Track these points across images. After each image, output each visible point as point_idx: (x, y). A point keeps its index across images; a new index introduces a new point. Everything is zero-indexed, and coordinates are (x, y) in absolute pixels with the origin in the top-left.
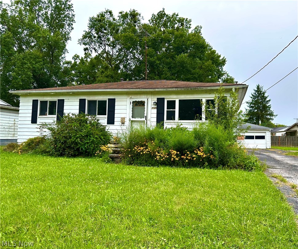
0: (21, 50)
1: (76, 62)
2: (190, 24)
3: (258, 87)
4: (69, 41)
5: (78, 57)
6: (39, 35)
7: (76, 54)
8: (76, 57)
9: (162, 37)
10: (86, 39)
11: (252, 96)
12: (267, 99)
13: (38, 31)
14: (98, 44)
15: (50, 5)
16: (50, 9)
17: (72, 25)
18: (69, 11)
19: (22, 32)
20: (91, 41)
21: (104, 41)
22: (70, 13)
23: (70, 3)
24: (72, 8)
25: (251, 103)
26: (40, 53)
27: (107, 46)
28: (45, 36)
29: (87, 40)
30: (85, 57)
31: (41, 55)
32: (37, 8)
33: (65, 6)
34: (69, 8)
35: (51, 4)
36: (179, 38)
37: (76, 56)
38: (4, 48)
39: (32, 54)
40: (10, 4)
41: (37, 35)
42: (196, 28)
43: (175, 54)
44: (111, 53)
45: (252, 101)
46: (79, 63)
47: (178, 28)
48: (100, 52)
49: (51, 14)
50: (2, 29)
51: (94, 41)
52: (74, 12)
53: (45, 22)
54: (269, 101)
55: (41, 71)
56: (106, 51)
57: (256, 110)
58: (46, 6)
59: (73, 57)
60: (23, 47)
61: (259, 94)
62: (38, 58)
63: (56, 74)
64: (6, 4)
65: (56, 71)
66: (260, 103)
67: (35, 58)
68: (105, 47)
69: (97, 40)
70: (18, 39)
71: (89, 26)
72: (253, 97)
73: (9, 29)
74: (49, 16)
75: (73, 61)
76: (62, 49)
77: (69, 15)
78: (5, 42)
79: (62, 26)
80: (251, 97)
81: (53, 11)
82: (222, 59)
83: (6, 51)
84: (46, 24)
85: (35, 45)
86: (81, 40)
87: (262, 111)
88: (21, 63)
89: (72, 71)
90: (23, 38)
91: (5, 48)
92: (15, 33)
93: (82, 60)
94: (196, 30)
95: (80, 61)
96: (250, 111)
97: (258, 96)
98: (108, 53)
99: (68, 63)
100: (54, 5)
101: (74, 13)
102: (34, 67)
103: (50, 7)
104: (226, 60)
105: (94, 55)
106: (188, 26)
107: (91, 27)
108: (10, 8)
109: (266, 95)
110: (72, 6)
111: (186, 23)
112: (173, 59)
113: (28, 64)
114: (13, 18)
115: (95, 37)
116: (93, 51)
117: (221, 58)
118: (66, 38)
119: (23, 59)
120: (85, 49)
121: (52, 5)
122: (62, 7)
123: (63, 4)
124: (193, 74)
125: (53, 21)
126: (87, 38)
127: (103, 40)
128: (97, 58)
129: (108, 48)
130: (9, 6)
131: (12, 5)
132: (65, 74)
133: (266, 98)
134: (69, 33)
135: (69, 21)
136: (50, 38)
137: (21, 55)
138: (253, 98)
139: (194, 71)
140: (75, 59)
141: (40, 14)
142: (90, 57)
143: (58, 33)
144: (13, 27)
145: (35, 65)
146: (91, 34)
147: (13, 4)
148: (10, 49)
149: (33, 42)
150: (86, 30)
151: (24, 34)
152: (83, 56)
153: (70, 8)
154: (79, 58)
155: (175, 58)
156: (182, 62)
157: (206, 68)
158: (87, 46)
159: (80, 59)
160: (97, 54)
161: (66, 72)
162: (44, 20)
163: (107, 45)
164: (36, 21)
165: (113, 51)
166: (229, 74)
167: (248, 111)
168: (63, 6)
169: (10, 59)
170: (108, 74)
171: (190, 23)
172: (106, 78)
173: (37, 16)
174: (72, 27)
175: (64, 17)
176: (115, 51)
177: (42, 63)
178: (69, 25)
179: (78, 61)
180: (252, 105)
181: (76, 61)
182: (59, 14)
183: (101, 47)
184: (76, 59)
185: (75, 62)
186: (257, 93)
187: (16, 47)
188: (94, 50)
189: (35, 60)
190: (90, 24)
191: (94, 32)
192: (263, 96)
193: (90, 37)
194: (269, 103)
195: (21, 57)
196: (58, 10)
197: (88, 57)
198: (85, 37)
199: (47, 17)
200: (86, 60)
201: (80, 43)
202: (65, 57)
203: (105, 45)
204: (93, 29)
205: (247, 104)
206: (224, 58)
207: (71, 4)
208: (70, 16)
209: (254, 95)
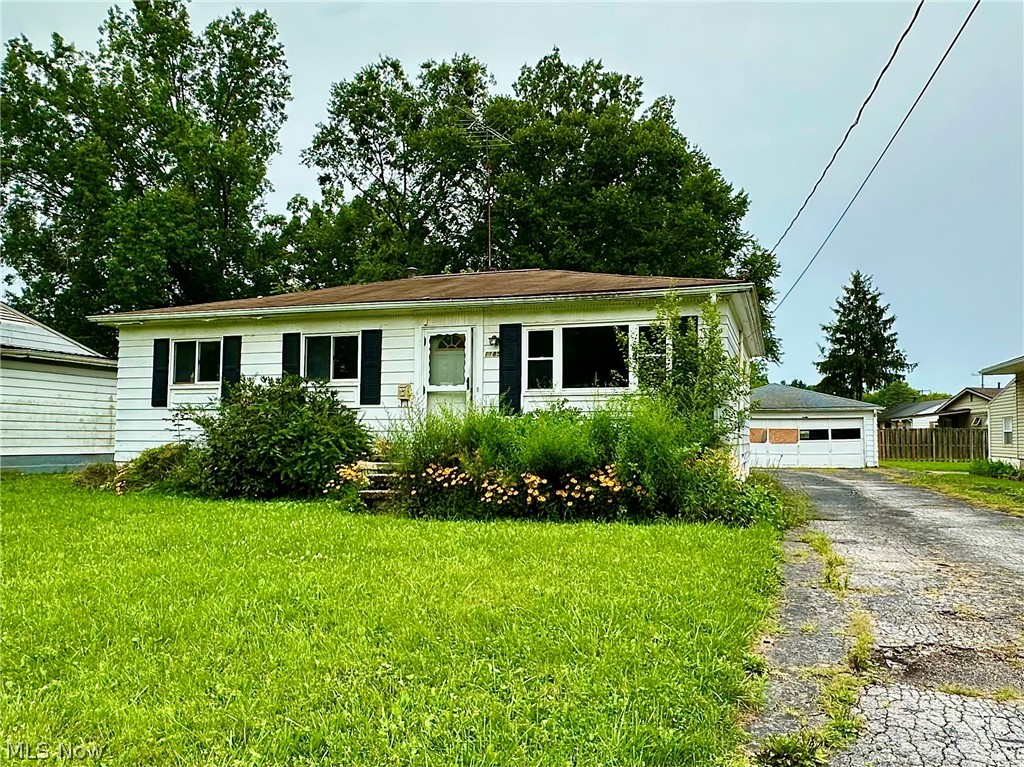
0: (133, 188)
1: (299, 219)
2: (640, 93)
3: (857, 280)
4: (273, 156)
5: (304, 202)
6: (185, 143)
7: (298, 195)
8: (298, 203)
10: (324, 147)
11: (837, 307)
12: (885, 317)
13: (182, 130)
14: (360, 163)
15: (216, 50)
16: (217, 63)
17: (283, 106)
18: (272, 65)
19: (136, 135)
20: (340, 153)
21: (380, 153)
22: (277, 72)
23: (274, 43)
24: (282, 58)
25: (837, 329)
26: (190, 195)
27: (387, 168)
28: (200, 143)
29: (328, 151)
30: (326, 202)
31: (192, 202)
32: (177, 61)
33: (259, 53)
34: (271, 57)
35: (218, 47)
36: (603, 138)
37: (299, 199)
38: (82, 185)
39: (166, 198)
40: (97, 54)
41: (178, 141)
42: (657, 104)
43: (592, 185)
44: (401, 189)
45: (840, 321)
46: (309, 221)
47: (602, 105)
48: (366, 186)
49: (221, 78)
50: (74, 129)
51: (349, 154)
52: (287, 67)
53: (201, 102)
54: (892, 320)
55: (193, 250)
56: (386, 181)
57: (852, 352)
58: (203, 54)
59: (289, 204)
60: (140, 179)
61: (860, 302)
62: (182, 212)
63: (238, 257)
64: (84, 54)
65: (238, 246)
66: (863, 328)
67: (174, 213)
68: (382, 170)
69: (358, 150)
70: (124, 156)
71: (332, 109)
72: (842, 310)
73: (97, 129)
74: (215, 83)
75: (289, 217)
76: (254, 180)
77: (274, 77)
78: (84, 168)
79: (254, 112)
80: (837, 312)
81: (224, 69)
82: (737, 197)
83: (87, 193)
84: (206, 106)
85: (174, 172)
86: (308, 151)
87: (869, 353)
88: (132, 229)
89: (286, 246)
90: (137, 151)
91: (86, 185)
92: (114, 138)
93: (316, 211)
94: (659, 110)
95: (309, 215)
96: (833, 354)
97: (858, 307)
98: (391, 188)
99: (275, 221)
100: (227, 50)
101: (287, 73)
102: (171, 239)
103: (217, 55)
104: (748, 201)
105: (350, 194)
106: (633, 97)
107: (338, 112)
108: (98, 64)
109: (880, 304)
110: (282, 49)
111: (627, 90)
112: (584, 200)
113: (152, 230)
114: (108, 93)
115: (350, 142)
116: (347, 184)
117: (733, 194)
118: (265, 146)
119: (139, 216)
120: (323, 180)
121: (222, 50)
122: (250, 54)
123: (255, 45)
124: (646, 244)
125: (225, 96)
126: (327, 147)
127: (374, 149)
128: (359, 203)
129: (389, 174)
130: (93, 57)
131: (103, 56)
132: (264, 255)
133: (882, 311)
134: (274, 132)
135: (274, 95)
136: (217, 150)
137: (135, 202)
138: (843, 314)
139: (650, 234)
140: (294, 208)
141: (186, 78)
142: (340, 202)
143: (242, 135)
144: (107, 120)
145: (174, 231)
146: (340, 134)
147: (106, 53)
148: (98, 187)
149: (167, 162)
150: (324, 123)
151: (141, 138)
152: (320, 199)
153: (274, 55)
154: (306, 204)
155: (591, 196)
156: (611, 207)
157: (686, 226)
158: (329, 170)
159: (311, 207)
160: (357, 192)
161: (270, 249)
162: (199, 97)
163: (388, 163)
164: (174, 99)
165: (405, 183)
166: (759, 243)
167: (827, 353)
168: (255, 51)
169: (99, 216)
170: (391, 252)
171: (637, 90)
172: (383, 264)
173: (177, 84)
174: (281, 114)
175: (258, 86)
176: (410, 180)
177: (194, 226)
178: (273, 107)
179: (305, 216)
180: (838, 335)
181: (297, 215)
182: (245, 76)
183: (370, 170)
184: (298, 209)
185: (295, 217)
186: (852, 298)
187: (117, 180)
188: (350, 180)
189: (175, 218)
190: (334, 103)
191: (346, 127)
192: (873, 307)
193: (336, 142)
194: (890, 328)
195: (132, 210)
196: (241, 63)
197: (333, 200)
198: (320, 142)
199: (208, 88)
200: (329, 212)
201: (306, 162)
202: (262, 206)
203: (381, 165)
204: (342, 119)
205: (825, 331)
206: (741, 194)
207: (277, 46)
208: (277, 81)
209: (845, 303)
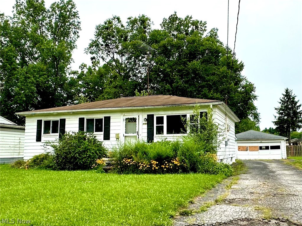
0: (24, 63)
1: (83, 72)
2: (206, 27)
3: (287, 91)
4: (74, 50)
5: (85, 66)
6: (43, 47)
7: (83, 63)
8: (83, 66)
9: (173, 44)
10: (93, 47)
11: (280, 101)
12: (298, 105)
13: (42, 43)
14: (106, 53)
15: (54, 13)
16: (54, 17)
17: (78, 33)
18: (74, 18)
19: (25, 43)
20: (98, 49)
21: (113, 49)
22: (76, 20)
23: (75, 11)
24: (77, 16)
25: (281, 109)
26: (44, 65)
27: (115, 54)
28: (49, 47)
29: (94, 48)
30: (93, 66)
31: (45, 67)
32: (40, 18)
33: (70, 14)
34: (74, 16)
35: (55, 12)
36: (191, 44)
37: (83, 65)
38: (6, 62)
39: (36, 67)
40: (12, 17)
41: (41, 47)
42: (212, 31)
43: (187, 61)
44: (120, 61)
45: (282, 106)
46: (87, 72)
47: (192, 31)
48: (108, 60)
49: (56, 23)
50: (4, 42)
51: (102, 49)
52: (79, 19)
53: (48, 31)
54: (300, 106)
55: (45, 85)
56: (115, 58)
57: (286, 117)
58: (49, 15)
59: (80, 67)
60: (26, 59)
61: (289, 99)
62: (42, 71)
63: (61, 86)
64: (8, 17)
65: (61, 83)
66: (290, 109)
67: (39, 72)
68: (114, 55)
69: (105, 48)
70: (21, 51)
71: (96, 34)
72: (282, 102)
73: (11, 41)
74: (54, 25)
75: (80, 72)
76: (68, 60)
77: (75, 22)
78: (7, 56)
79: (67, 34)
80: (280, 103)
81: (57, 20)
82: (240, 64)
83: (8, 65)
84: (50, 33)
85: (39, 57)
86: (87, 49)
87: (292, 118)
88: (24, 78)
89: (79, 82)
90: (26, 49)
91: (8, 62)
92: (18, 45)
93: (90, 69)
94: (212, 32)
95: (87, 70)
96: (279, 118)
97: (288, 101)
98: (117, 61)
99: (74, 73)
100: (58, 13)
101: (79, 21)
102: (37, 81)
103: (55, 15)
104: (244, 65)
106: (203, 28)
107: (99, 35)
108: (13, 20)
109: (296, 100)
110: (78, 13)
111: (201, 26)
112: (185, 66)
113: (31, 78)
114: (16, 30)
115: (102, 45)
116: (101, 60)
117: (238, 63)
118: (71, 46)
119: (26, 73)
120: (92, 59)
121: (56, 13)
122: (66, 14)
123: (68, 11)
124: (207, 81)
125: (57, 29)
126: (94, 47)
127: (111, 47)
128: (105, 66)
129: (117, 56)
130: (11, 18)
131: (15, 18)
132: (71, 86)
133: (297, 103)
134: (75, 41)
135: (75, 28)
136: (55, 49)
137: (25, 69)
138: (283, 104)
139: (208, 78)
140: (82, 68)
141: (44, 24)
142: (98, 65)
143: (63, 44)
144: (15, 39)
145: (39, 78)
146: (98, 43)
147: (16, 16)
148: (12, 63)
149: (36, 53)
150: (93, 39)
151: (27, 45)
152: (91, 65)
153: (75, 15)
154: (86, 67)
155: (187, 64)
156: (195, 69)
157: (221, 74)
158: (94, 55)
159: (88, 67)
160: (104, 63)
161: (73, 83)
163: (116, 52)
164: (39, 31)
165: (122, 59)
166: (248, 80)
167: (277, 118)
168: (68, 13)
169: (12, 73)
170: (116, 84)
171: (205, 26)
172: (114, 89)
173: (40, 25)
174: (77, 35)
175: (69, 25)
176: (124, 58)
177: (46, 76)
178: (75, 33)
179: (85, 71)
180: (281, 111)
181: (83, 70)
182: (64, 22)
183: (109, 55)
184: (83, 68)
185: (82, 71)
186: (286, 98)
187: (18, 60)
188: (102, 58)
189: (39, 73)
190: (96, 32)
191: (101, 41)
192: (293, 101)
193: (97, 45)
194: (299, 108)
195: (24, 71)
196: (63, 18)
197: (96, 65)
198: (91, 46)
199: (51, 26)
200: (95, 69)
201: (86, 52)
202: (70, 68)
203: (113, 53)
204: (99, 38)
205: (276, 110)
206: (241, 63)
207: (76, 12)
208: (76, 24)
209: (283, 100)
